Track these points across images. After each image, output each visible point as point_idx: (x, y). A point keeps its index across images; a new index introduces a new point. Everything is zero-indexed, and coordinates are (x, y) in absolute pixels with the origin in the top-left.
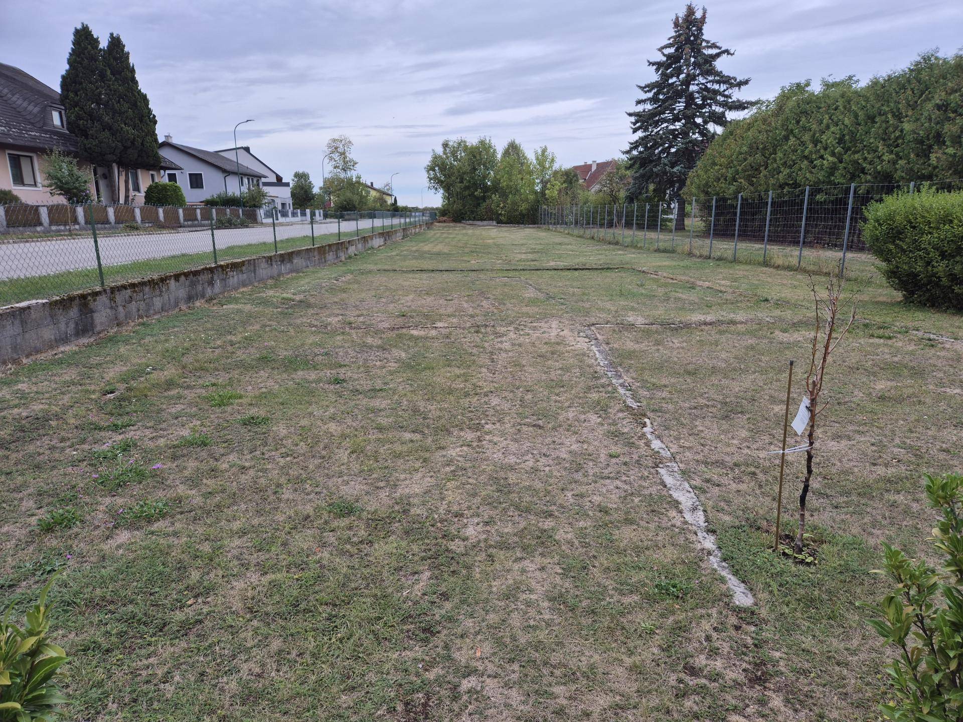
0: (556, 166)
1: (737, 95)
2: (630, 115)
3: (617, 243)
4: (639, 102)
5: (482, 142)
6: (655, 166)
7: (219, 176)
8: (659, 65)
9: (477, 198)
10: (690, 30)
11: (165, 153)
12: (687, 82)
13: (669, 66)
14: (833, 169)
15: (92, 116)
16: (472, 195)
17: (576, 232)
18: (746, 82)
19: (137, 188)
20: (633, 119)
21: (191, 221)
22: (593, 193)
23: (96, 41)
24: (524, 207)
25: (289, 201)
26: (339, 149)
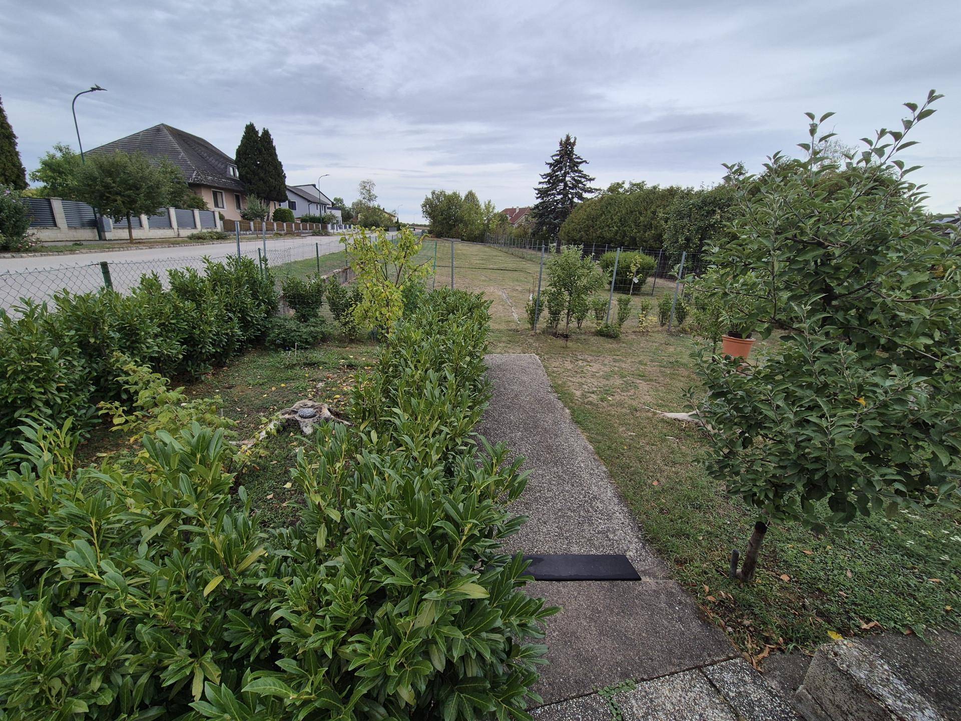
0: (496, 211)
1: (589, 185)
2: (535, 189)
3: (523, 258)
4: (540, 183)
5: (455, 194)
6: (546, 218)
7: (306, 203)
8: (551, 165)
9: (451, 225)
10: (567, 148)
11: (287, 192)
12: (565, 175)
13: (556, 166)
14: (617, 232)
15: (253, 173)
16: (448, 223)
17: (504, 249)
18: (593, 179)
20: (537, 192)
22: (514, 229)
23: (257, 132)
24: (477, 232)
25: (341, 220)
26: (366, 188)
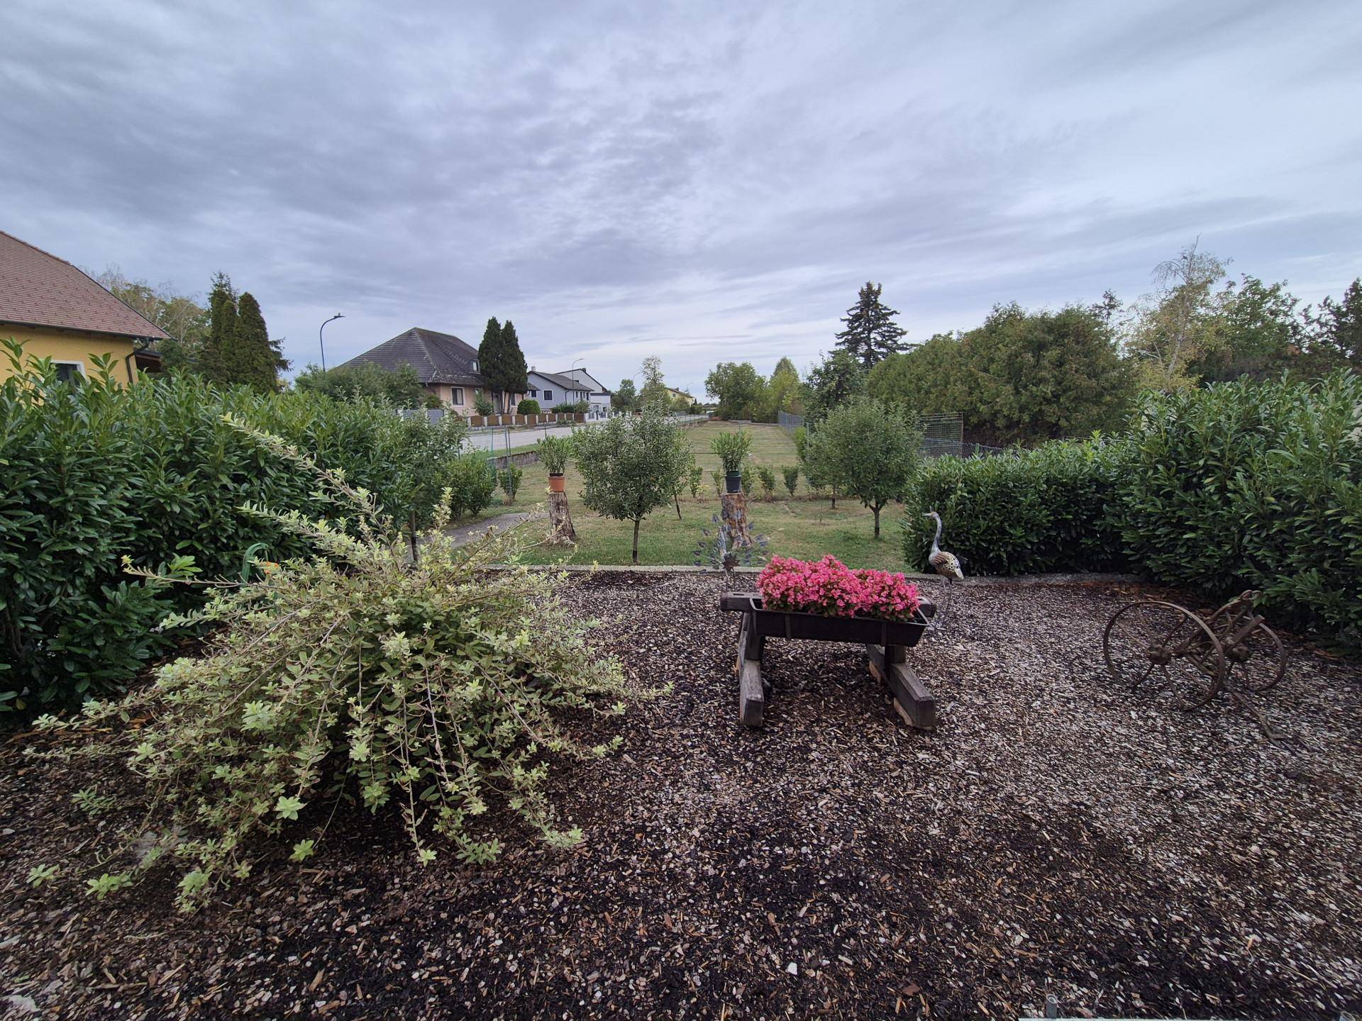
1: (901, 340)
4: (837, 344)
5: (744, 365)
7: (563, 392)
8: (848, 321)
9: (739, 404)
10: (870, 297)
11: (531, 381)
13: (855, 321)
15: (494, 367)
16: (736, 401)
18: (907, 333)
19: (514, 404)
21: (544, 424)
23: (499, 325)
24: (769, 411)
25: (609, 407)
26: (651, 365)
